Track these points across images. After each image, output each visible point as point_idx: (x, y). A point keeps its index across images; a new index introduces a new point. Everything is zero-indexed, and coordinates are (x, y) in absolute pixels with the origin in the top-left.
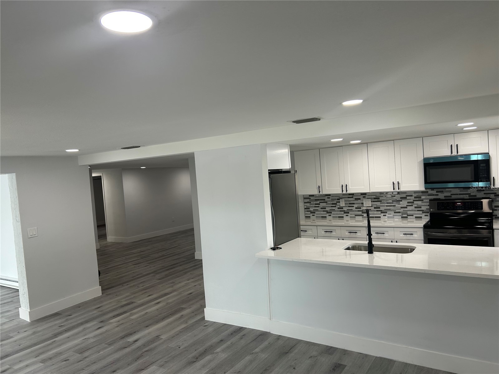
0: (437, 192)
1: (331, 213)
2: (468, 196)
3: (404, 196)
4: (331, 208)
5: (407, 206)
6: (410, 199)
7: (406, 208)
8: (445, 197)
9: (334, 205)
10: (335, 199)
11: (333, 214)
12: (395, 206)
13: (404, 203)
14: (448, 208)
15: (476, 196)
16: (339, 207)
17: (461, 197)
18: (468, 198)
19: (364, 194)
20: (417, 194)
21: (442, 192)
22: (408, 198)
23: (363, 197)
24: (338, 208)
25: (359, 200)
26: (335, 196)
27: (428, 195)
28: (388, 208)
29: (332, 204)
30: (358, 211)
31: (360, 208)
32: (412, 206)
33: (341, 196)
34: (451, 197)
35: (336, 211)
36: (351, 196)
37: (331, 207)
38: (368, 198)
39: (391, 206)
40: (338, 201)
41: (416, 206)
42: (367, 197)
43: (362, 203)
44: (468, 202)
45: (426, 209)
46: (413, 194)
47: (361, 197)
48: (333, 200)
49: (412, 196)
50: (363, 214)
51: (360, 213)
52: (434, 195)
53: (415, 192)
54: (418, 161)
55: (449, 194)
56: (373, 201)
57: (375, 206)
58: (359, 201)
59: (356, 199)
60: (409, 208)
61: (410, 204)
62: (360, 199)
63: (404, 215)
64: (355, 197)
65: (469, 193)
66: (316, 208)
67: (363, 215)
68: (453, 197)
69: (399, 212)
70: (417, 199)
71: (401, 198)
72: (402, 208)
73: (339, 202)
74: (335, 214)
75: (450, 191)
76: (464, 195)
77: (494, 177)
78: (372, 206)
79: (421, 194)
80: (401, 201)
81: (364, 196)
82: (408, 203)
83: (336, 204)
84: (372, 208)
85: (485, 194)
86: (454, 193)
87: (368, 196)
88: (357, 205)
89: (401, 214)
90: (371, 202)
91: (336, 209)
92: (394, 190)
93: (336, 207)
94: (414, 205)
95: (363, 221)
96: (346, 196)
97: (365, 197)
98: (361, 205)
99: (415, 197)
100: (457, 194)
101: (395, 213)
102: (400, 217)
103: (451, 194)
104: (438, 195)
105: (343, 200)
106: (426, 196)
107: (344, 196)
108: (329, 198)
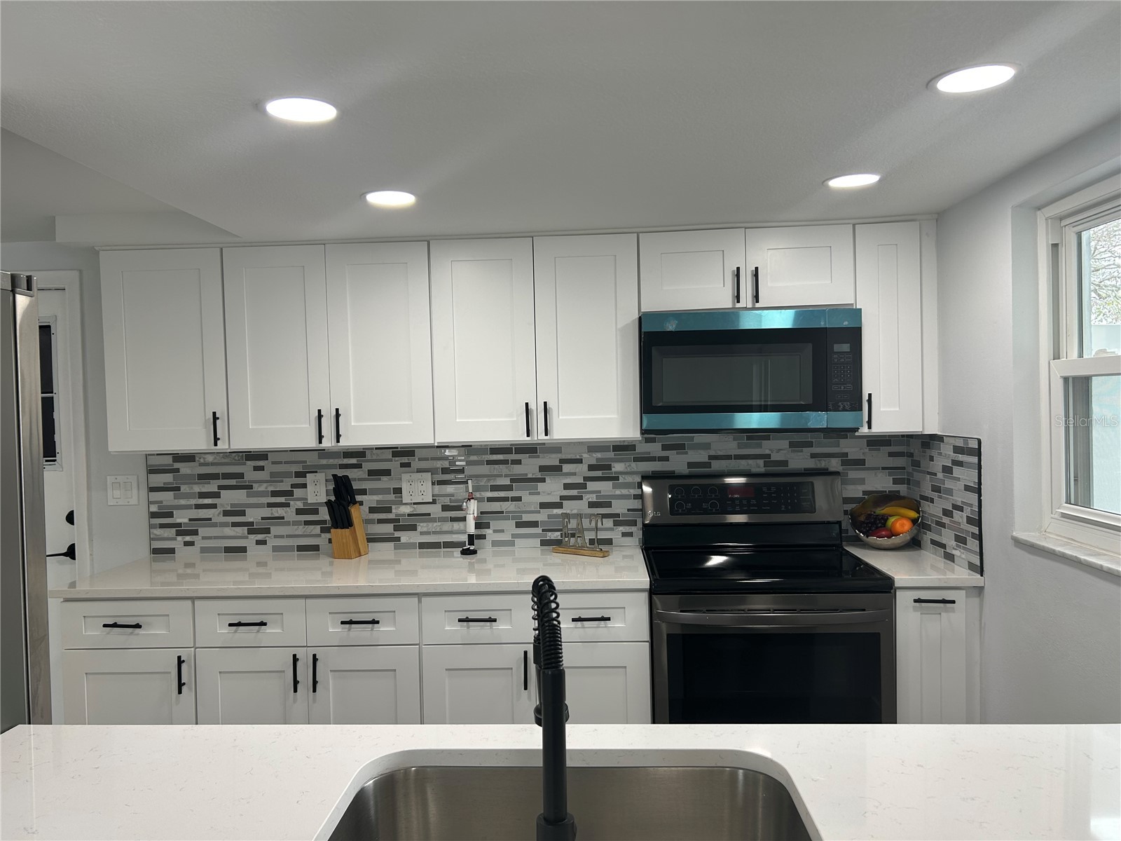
0: (665, 448)
1: (267, 531)
2: (761, 462)
3: (552, 460)
4: (267, 512)
5: (563, 498)
6: (574, 474)
7: (559, 505)
8: (690, 465)
9: (282, 500)
10: (288, 475)
11: (275, 537)
12: (519, 499)
13: (552, 489)
14: (704, 506)
15: (785, 463)
16: (300, 505)
17: (742, 468)
18: (762, 470)
19: (404, 454)
20: (599, 455)
21: (680, 447)
22: (567, 468)
23: (403, 465)
24: (299, 512)
25: (384, 478)
26: (286, 463)
27: (636, 460)
28: (496, 506)
29: (274, 494)
30: (380, 521)
31: (389, 510)
32: (580, 498)
33: (312, 459)
34: (708, 465)
35: (288, 523)
36: (354, 461)
37: (270, 505)
38: (419, 471)
39: (505, 499)
40: (300, 481)
41: (593, 498)
42: (416, 464)
43: (398, 491)
44: (769, 485)
45: (628, 510)
46: (585, 455)
47: (394, 465)
48: (276, 477)
49: (580, 461)
50: (397, 534)
51: (388, 529)
52: (653, 459)
53: (594, 447)
54: (619, 327)
55: (701, 457)
56: (441, 483)
57: (447, 501)
58: (385, 482)
59: (372, 473)
60: (570, 507)
61: (574, 492)
62: (387, 473)
63: (549, 534)
64: (367, 466)
65: (767, 452)
66: (203, 513)
67: (398, 539)
68: (717, 466)
69: (534, 524)
70: (599, 473)
71: (543, 469)
72: (544, 505)
73: (304, 486)
74: (282, 537)
75: (706, 446)
76: (750, 462)
77: (870, 395)
78: (434, 502)
79: (611, 455)
80: (543, 480)
81: (405, 460)
82: (567, 486)
83: (290, 493)
84: (435, 510)
85: (813, 456)
86: (720, 453)
87: (419, 460)
88: (376, 498)
89: (538, 530)
90: (433, 484)
91: (289, 514)
92: (528, 436)
93: (287, 505)
94: (588, 496)
95: (399, 562)
96: (331, 461)
97: (408, 465)
98: (392, 497)
99: (591, 468)
100: (728, 457)
101: (519, 525)
102: (538, 541)
103: (711, 457)
104: (666, 459)
105: (321, 477)
106: (628, 464)
107: (324, 462)
108: (262, 468)
